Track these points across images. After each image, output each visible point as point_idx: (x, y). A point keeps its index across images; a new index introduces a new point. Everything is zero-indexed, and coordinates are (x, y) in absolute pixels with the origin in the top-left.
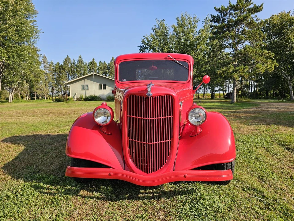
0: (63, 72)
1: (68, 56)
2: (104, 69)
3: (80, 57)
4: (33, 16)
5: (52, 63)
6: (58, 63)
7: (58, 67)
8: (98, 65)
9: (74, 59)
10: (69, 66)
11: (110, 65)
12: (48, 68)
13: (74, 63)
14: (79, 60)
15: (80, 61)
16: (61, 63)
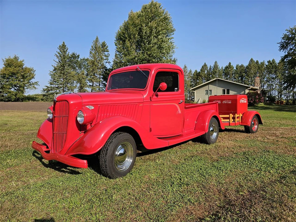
0: (199, 78)
1: (205, 63)
2: (241, 72)
3: (216, 62)
4: (172, 34)
5: (191, 71)
6: (196, 70)
7: (195, 74)
8: (235, 68)
9: (210, 66)
10: (206, 73)
11: (247, 67)
12: (187, 76)
13: (210, 69)
14: (214, 66)
15: (216, 66)
16: (199, 70)
